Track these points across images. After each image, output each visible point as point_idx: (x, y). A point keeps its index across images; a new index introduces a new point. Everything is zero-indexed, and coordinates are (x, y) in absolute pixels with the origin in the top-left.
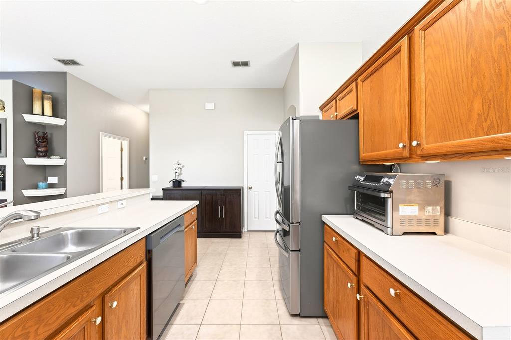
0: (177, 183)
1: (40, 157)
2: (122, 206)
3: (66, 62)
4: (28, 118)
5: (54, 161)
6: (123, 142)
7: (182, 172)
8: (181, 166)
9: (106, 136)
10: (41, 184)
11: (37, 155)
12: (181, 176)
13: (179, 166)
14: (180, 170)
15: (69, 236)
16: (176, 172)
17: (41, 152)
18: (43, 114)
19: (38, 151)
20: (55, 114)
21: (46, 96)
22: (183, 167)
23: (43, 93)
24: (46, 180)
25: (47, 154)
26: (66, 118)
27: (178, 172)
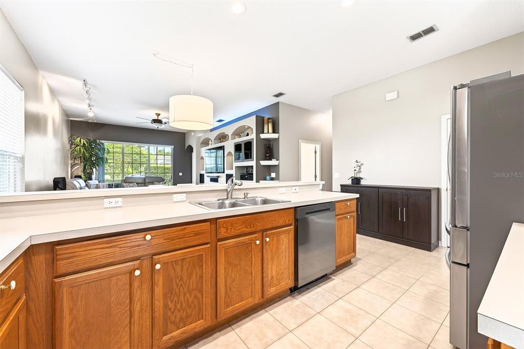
0: (356, 181)
1: (267, 160)
2: (295, 191)
3: (277, 96)
4: (263, 136)
5: (273, 162)
6: (316, 145)
7: (361, 170)
8: (360, 163)
9: (303, 142)
10: (268, 178)
11: (266, 159)
12: (361, 174)
13: (358, 164)
14: (358, 168)
15: (259, 202)
16: (355, 170)
17: (268, 157)
18: (268, 133)
19: (266, 157)
20: (274, 132)
21: (269, 120)
22: (362, 164)
23: (269, 119)
24: (270, 175)
25: (270, 158)
26: (279, 133)
27: (357, 170)
